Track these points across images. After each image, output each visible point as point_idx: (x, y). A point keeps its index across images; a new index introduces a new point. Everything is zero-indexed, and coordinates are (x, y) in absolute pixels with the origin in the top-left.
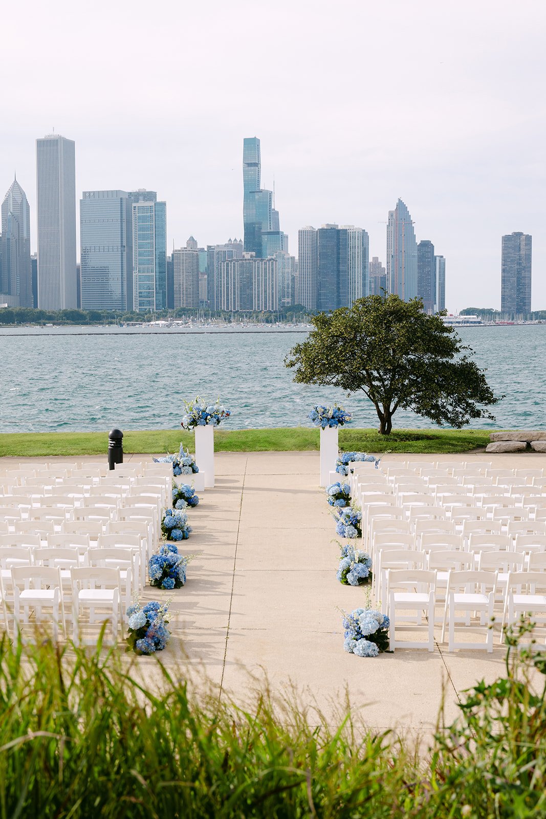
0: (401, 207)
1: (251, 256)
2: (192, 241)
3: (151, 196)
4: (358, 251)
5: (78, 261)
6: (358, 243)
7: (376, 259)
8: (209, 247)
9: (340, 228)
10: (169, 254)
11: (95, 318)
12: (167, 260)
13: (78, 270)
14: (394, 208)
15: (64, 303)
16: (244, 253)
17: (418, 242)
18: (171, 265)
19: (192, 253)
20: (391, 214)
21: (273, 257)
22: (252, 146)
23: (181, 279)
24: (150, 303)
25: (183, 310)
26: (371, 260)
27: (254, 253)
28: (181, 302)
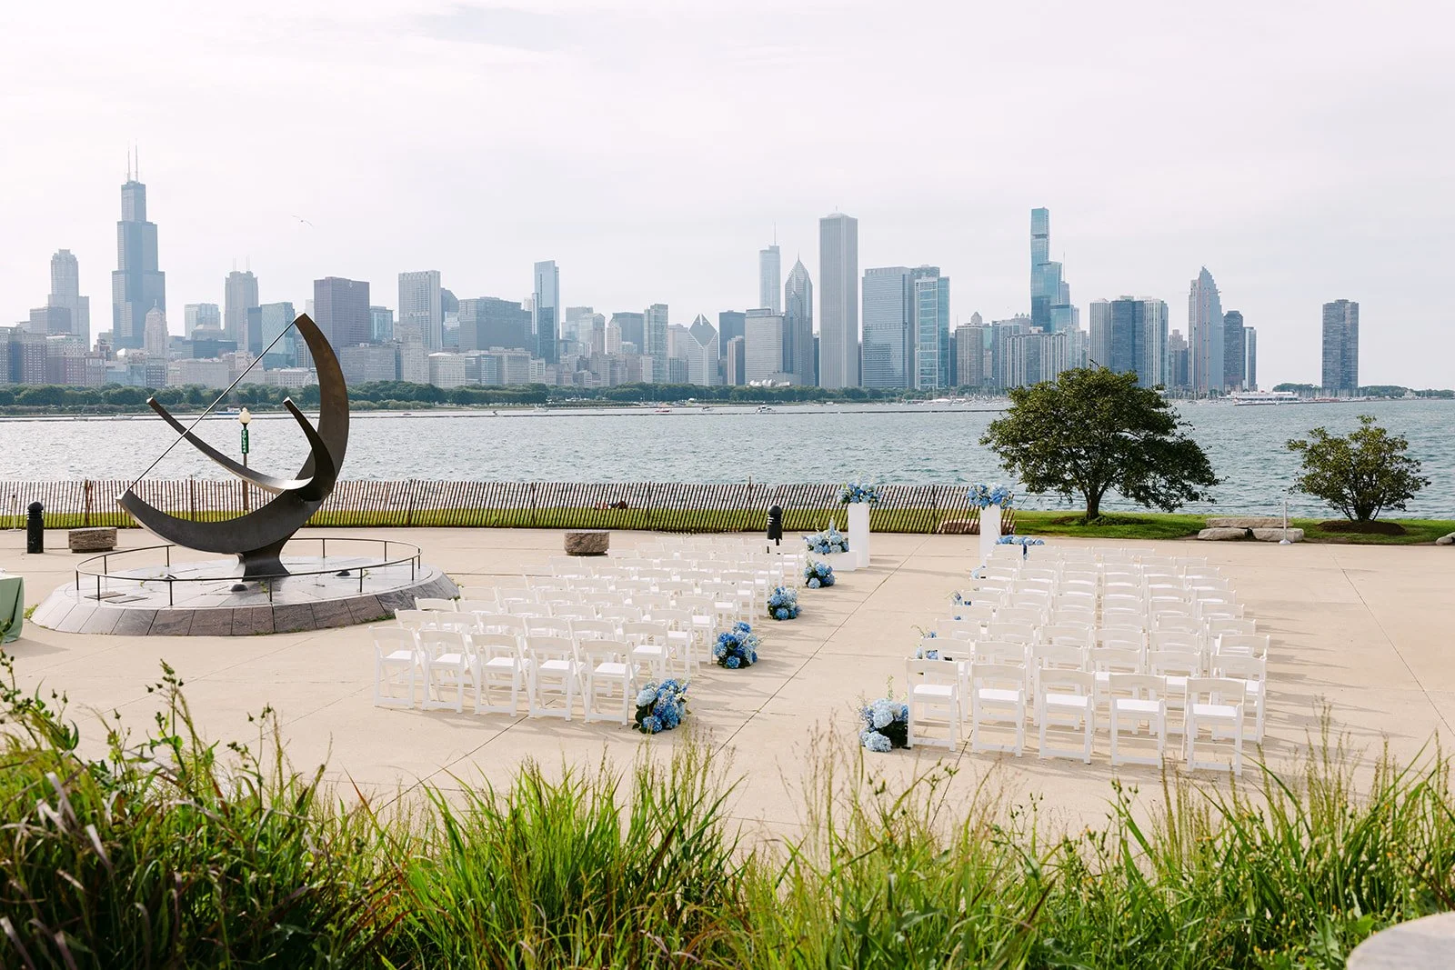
0: (1205, 275)
1: (1039, 331)
2: (977, 316)
3: (933, 272)
4: (1156, 324)
5: (860, 339)
6: (1156, 315)
7: (1176, 332)
8: (994, 322)
9: (1135, 299)
10: (952, 330)
11: (876, 396)
12: (950, 336)
13: (860, 348)
14: (1196, 277)
15: (845, 381)
16: (1031, 328)
17: (1225, 313)
18: (954, 341)
19: (976, 330)
20: (1194, 284)
21: (1062, 332)
22: (1040, 216)
23: (965, 356)
24: (932, 381)
25: (966, 387)
26: (1170, 333)
27: (1041, 328)
28: (964, 379)
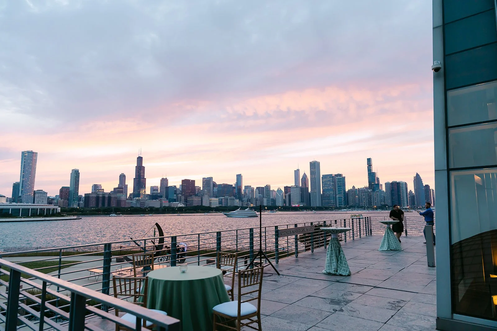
0: (417, 175)
1: (371, 191)
2: (354, 187)
3: (340, 175)
4: (404, 188)
5: (322, 193)
6: (404, 186)
7: (410, 191)
8: (358, 188)
9: (398, 182)
10: (347, 190)
11: (326, 209)
12: (346, 192)
13: (322, 195)
14: (415, 175)
15: (318, 204)
16: (369, 190)
17: (424, 185)
18: (347, 194)
19: (354, 190)
20: (414, 177)
21: (378, 191)
22: (369, 160)
23: (351, 198)
24: (342, 204)
25: (351, 206)
26: (409, 191)
27: (372, 190)
28: (351, 204)
